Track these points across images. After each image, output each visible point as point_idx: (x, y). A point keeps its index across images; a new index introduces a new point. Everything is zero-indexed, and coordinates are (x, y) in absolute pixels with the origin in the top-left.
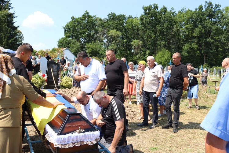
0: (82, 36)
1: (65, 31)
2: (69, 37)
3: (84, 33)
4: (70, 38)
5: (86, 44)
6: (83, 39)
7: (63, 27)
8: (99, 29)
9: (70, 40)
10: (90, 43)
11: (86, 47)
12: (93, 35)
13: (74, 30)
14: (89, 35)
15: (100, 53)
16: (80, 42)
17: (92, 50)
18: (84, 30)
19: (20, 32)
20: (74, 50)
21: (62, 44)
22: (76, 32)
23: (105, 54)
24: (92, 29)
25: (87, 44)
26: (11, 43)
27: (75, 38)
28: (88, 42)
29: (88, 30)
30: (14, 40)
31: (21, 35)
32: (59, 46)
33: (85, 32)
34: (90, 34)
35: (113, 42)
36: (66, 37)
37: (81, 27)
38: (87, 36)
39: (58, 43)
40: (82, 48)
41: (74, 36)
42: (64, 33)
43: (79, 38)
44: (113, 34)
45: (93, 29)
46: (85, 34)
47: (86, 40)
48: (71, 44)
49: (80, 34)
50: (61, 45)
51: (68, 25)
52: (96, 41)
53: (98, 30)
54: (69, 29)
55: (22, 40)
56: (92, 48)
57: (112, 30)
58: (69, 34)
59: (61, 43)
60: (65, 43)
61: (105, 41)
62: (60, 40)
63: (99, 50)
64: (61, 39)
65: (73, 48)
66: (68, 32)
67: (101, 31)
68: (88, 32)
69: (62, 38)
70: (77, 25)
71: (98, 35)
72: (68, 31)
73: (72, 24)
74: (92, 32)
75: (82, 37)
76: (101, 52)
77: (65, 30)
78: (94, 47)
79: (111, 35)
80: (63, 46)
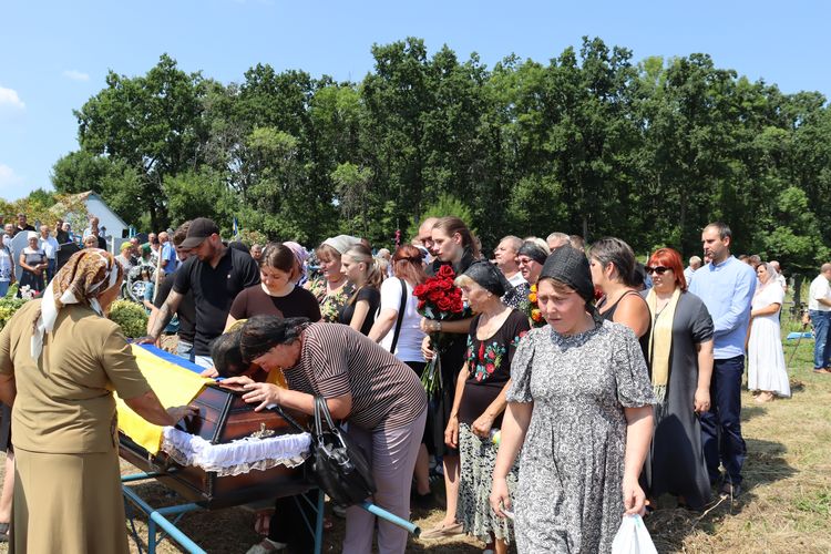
0: (149, 147)
1: (82, 128)
2: (99, 150)
3: (157, 136)
4: (102, 155)
5: (165, 176)
6: (151, 160)
7: (75, 113)
8: (214, 124)
9: (102, 161)
10: (180, 176)
11: (163, 187)
12: (192, 144)
13: (119, 124)
14: (175, 146)
15: (219, 211)
16: (142, 171)
17: (189, 199)
18: (158, 127)
20: (118, 198)
21: (72, 179)
22: (125, 131)
23: (235, 213)
24: (185, 122)
25: (168, 178)
27: (124, 155)
28: (173, 171)
29: (173, 126)
32: (59, 185)
33: (161, 132)
34: (179, 140)
35: (266, 171)
36: (88, 149)
37: (144, 114)
38: (167, 148)
39: (53, 172)
40: (151, 190)
41: (119, 147)
42: (78, 136)
43: (136, 155)
44: (265, 142)
45: (193, 122)
46: (161, 143)
47: (164, 161)
48: (109, 176)
49: (139, 141)
50: (68, 179)
51: (94, 106)
52: (203, 167)
53: (208, 127)
54: (98, 120)
56: (186, 193)
57: (262, 130)
58: (96, 141)
59: (68, 173)
60: (81, 173)
61: (235, 166)
62: (61, 163)
63: (214, 200)
64: (67, 158)
65: (115, 191)
66: (96, 131)
67: (219, 132)
68: (172, 135)
69: (72, 154)
70: (128, 105)
71: (209, 146)
72: (93, 126)
73: (111, 102)
74: (188, 133)
75: (149, 153)
76: (220, 206)
77: (82, 123)
78: (194, 190)
79: (258, 144)
80: (77, 184)
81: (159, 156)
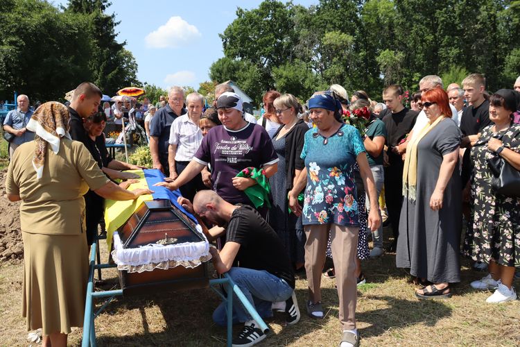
0: (263, 51)
1: (225, 44)
2: (234, 56)
3: (267, 43)
4: (237, 59)
5: (273, 68)
6: (265, 59)
7: (220, 35)
8: (301, 33)
9: (237, 62)
10: (281, 67)
11: (273, 75)
12: (289, 46)
13: (245, 39)
14: (278, 49)
15: (306, 87)
16: (261, 66)
17: (288, 81)
18: (267, 38)
19: (129, 56)
20: (247, 83)
21: (221, 74)
22: (248, 43)
24: (283, 33)
25: (275, 69)
26: (111, 79)
27: (249, 58)
28: (277, 64)
29: (276, 37)
30: (117, 74)
31: (132, 61)
32: (213, 78)
33: (270, 41)
34: (281, 45)
35: (335, 59)
36: (228, 56)
37: (259, 31)
38: (274, 51)
39: (210, 72)
40: (266, 77)
41: (246, 53)
42: (223, 49)
43: (256, 57)
44: (333, 41)
45: (288, 33)
46: (270, 47)
47: (273, 59)
48: (241, 70)
49: (258, 48)
50: (218, 75)
51: (230, 30)
52: (296, 60)
53: (298, 35)
54: (232, 38)
55: (134, 72)
56: (286, 77)
57: (331, 33)
58: (233, 50)
59: (218, 71)
60: (225, 70)
61: (317, 58)
62: (214, 66)
63: (303, 81)
64: (218, 62)
65: (245, 79)
66: (232, 45)
67: (305, 37)
68: (276, 42)
69: (220, 60)
70: (249, 27)
71: (299, 47)
72: (231, 42)
73: (238, 26)
74: (286, 40)
75: (263, 54)
76: (307, 84)
77: (224, 41)
78: (291, 75)
79: (329, 43)
80: (223, 77)
81: (269, 56)
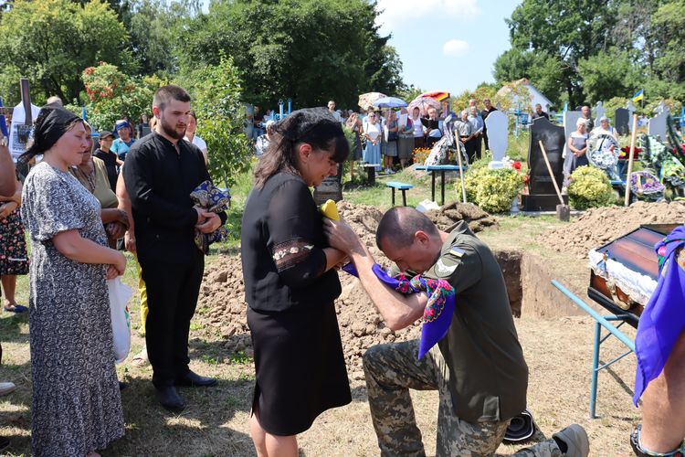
0: (564, 38)
1: (513, 30)
2: (525, 46)
3: (571, 27)
4: (528, 50)
5: (579, 61)
6: (566, 49)
7: (507, 20)
8: (620, 9)
9: (529, 55)
10: (591, 58)
11: (578, 69)
12: (601, 30)
13: (540, 23)
14: (586, 35)
15: (627, 85)
16: (560, 58)
17: (600, 77)
18: (571, 20)
19: (392, 52)
20: (542, 83)
21: (507, 71)
22: (545, 28)
23: (642, 85)
24: (594, 11)
25: (582, 61)
26: (375, 81)
27: (545, 48)
28: (586, 55)
29: (584, 17)
30: (380, 76)
31: (396, 58)
32: (498, 77)
33: (574, 23)
34: (590, 28)
35: (671, 43)
36: (517, 46)
37: (560, 11)
38: (580, 37)
39: (494, 68)
40: (569, 72)
41: (541, 41)
42: (509, 38)
43: (554, 47)
44: (670, 17)
45: (601, 11)
46: (574, 32)
47: (577, 48)
48: (534, 65)
49: (556, 35)
50: (504, 72)
51: (520, 13)
52: (612, 48)
53: (616, 13)
54: (523, 22)
55: (398, 72)
56: (598, 73)
57: (667, 6)
58: (523, 39)
59: (504, 67)
60: (514, 65)
62: (499, 61)
63: (623, 76)
64: (503, 56)
65: (540, 77)
66: (522, 32)
67: (626, 15)
68: (584, 25)
69: (506, 52)
70: (546, 6)
71: (616, 30)
72: (520, 28)
73: (531, 7)
74: (598, 20)
75: (564, 43)
76: (626, 83)
77: (512, 27)
78: (605, 69)
79: (663, 20)
80: (511, 75)
81: (573, 44)
